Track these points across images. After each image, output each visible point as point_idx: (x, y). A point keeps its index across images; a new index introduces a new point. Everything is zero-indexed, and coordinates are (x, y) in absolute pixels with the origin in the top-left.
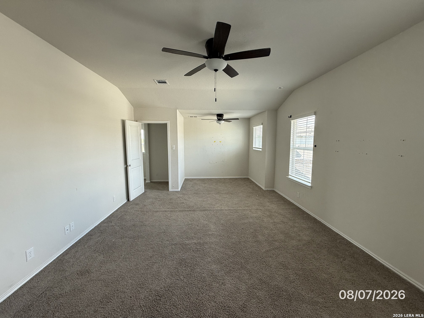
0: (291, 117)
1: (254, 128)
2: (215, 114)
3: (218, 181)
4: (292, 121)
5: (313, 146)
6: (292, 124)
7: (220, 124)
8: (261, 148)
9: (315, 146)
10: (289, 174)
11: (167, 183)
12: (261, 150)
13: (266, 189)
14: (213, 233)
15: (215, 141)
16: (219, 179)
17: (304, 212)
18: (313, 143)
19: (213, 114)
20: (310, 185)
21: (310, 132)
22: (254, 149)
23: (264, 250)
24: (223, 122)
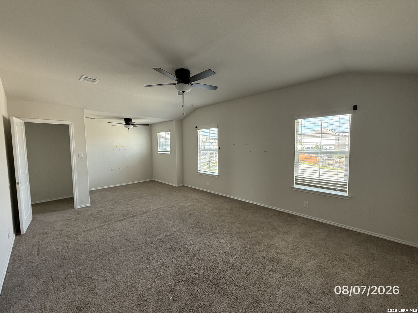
0: (197, 127)
1: (158, 133)
2: (123, 119)
3: (126, 187)
4: (198, 130)
5: (217, 148)
6: (198, 133)
7: (129, 128)
8: (170, 151)
9: (219, 148)
10: (199, 170)
11: (72, 199)
12: (170, 153)
13: (179, 185)
14: (172, 224)
15: (117, 146)
16: (125, 186)
17: (215, 195)
18: (217, 147)
19: (119, 118)
20: (217, 174)
21: (215, 139)
22: (159, 152)
23: (215, 220)
24: (132, 126)
